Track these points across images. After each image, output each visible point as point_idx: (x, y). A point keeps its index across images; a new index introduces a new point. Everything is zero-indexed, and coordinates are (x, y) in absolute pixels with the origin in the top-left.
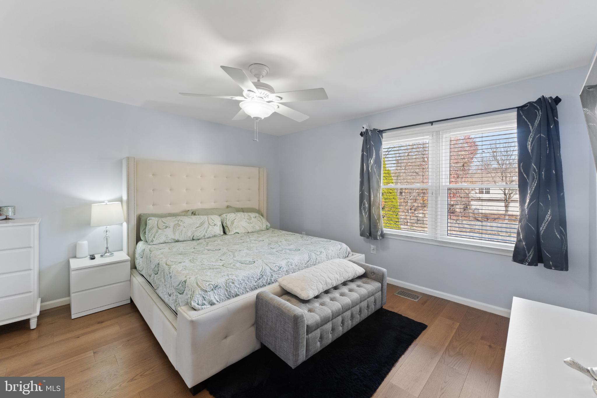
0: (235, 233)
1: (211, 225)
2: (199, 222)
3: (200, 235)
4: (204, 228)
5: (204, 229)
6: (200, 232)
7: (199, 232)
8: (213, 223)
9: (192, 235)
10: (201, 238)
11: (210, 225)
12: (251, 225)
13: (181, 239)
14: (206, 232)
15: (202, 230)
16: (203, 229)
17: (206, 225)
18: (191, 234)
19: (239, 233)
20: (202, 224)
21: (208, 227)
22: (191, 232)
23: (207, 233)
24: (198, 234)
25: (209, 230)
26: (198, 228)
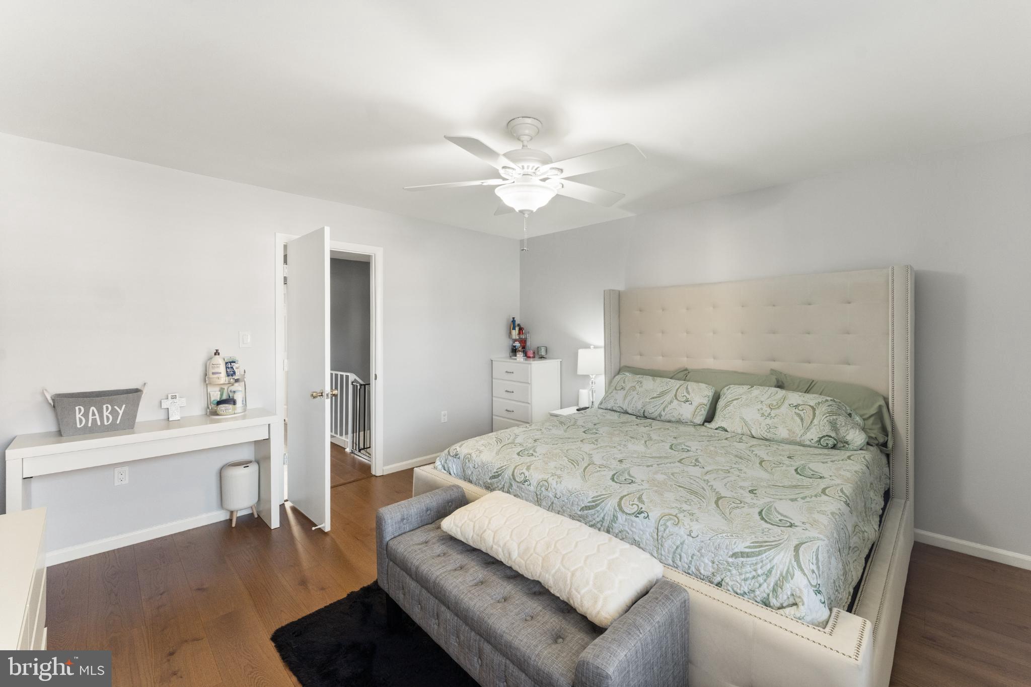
0: (719, 427)
1: (678, 400)
2: (659, 390)
3: (653, 411)
4: (662, 402)
5: (662, 404)
6: (655, 406)
7: (653, 406)
8: (684, 396)
9: (642, 408)
10: (656, 418)
11: (676, 398)
12: (768, 421)
13: (630, 412)
14: (664, 410)
15: (657, 404)
16: (659, 403)
17: (668, 398)
18: (642, 406)
19: (726, 431)
20: (662, 394)
21: (671, 402)
22: (643, 403)
23: (666, 412)
24: (651, 410)
25: (670, 407)
26: (653, 400)
